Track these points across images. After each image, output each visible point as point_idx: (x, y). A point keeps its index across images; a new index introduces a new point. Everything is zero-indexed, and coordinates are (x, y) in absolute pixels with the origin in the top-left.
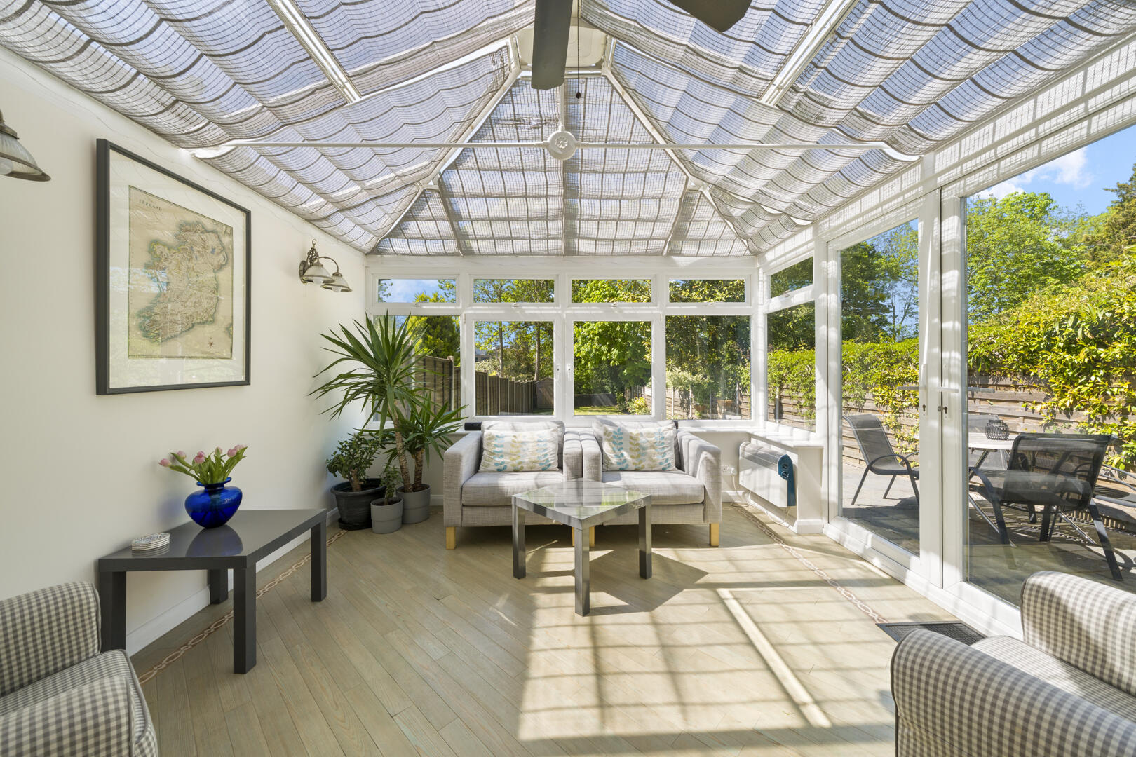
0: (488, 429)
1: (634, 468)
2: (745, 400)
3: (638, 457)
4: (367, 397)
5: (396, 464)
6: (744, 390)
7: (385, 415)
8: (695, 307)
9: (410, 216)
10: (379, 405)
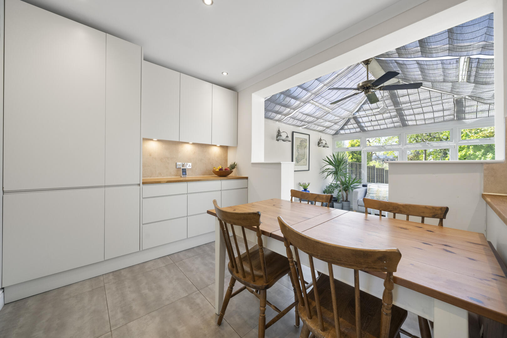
0: (369, 186)
4: (333, 175)
5: (340, 193)
7: (337, 180)
8: (478, 141)
9: (346, 124)
10: (336, 177)
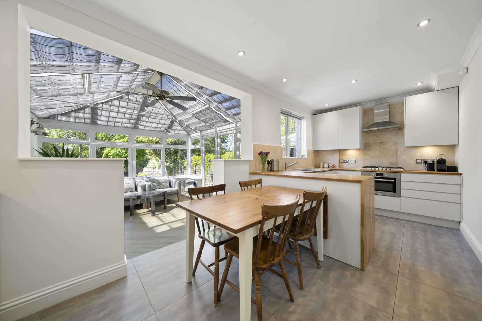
1: (158, 188)
2: (185, 171)
3: (160, 185)
6: (185, 168)
8: (173, 146)
9: (76, 111)
